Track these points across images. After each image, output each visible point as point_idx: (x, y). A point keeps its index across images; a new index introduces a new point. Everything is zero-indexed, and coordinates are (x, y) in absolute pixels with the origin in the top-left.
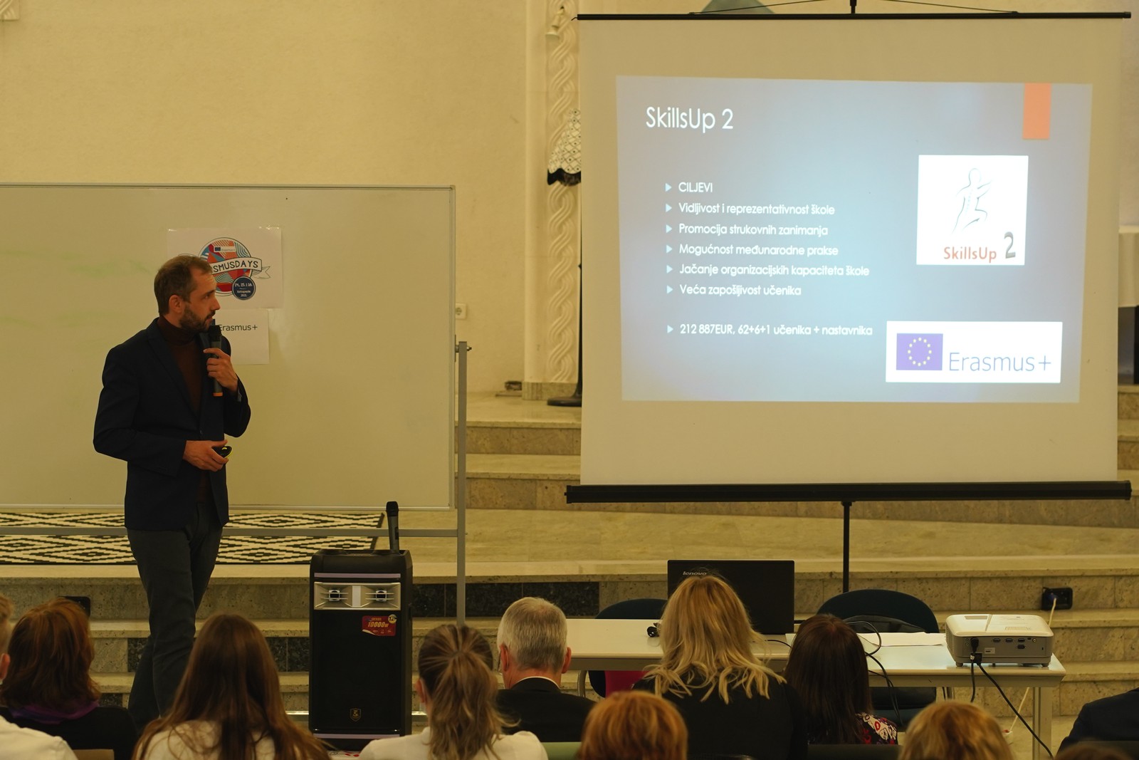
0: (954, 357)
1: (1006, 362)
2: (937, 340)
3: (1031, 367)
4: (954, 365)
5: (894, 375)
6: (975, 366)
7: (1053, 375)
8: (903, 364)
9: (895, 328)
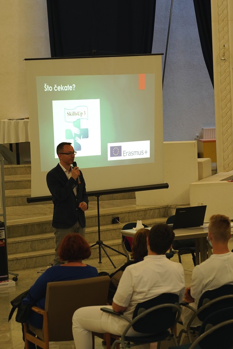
0: (124, 152)
1: (137, 152)
2: (120, 148)
3: (142, 154)
4: (125, 154)
5: (110, 159)
6: (129, 155)
7: (148, 155)
8: (112, 155)
9: (110, 145)
